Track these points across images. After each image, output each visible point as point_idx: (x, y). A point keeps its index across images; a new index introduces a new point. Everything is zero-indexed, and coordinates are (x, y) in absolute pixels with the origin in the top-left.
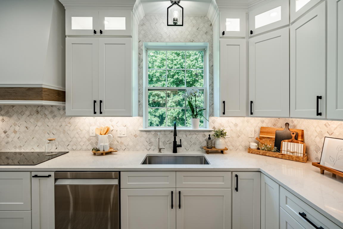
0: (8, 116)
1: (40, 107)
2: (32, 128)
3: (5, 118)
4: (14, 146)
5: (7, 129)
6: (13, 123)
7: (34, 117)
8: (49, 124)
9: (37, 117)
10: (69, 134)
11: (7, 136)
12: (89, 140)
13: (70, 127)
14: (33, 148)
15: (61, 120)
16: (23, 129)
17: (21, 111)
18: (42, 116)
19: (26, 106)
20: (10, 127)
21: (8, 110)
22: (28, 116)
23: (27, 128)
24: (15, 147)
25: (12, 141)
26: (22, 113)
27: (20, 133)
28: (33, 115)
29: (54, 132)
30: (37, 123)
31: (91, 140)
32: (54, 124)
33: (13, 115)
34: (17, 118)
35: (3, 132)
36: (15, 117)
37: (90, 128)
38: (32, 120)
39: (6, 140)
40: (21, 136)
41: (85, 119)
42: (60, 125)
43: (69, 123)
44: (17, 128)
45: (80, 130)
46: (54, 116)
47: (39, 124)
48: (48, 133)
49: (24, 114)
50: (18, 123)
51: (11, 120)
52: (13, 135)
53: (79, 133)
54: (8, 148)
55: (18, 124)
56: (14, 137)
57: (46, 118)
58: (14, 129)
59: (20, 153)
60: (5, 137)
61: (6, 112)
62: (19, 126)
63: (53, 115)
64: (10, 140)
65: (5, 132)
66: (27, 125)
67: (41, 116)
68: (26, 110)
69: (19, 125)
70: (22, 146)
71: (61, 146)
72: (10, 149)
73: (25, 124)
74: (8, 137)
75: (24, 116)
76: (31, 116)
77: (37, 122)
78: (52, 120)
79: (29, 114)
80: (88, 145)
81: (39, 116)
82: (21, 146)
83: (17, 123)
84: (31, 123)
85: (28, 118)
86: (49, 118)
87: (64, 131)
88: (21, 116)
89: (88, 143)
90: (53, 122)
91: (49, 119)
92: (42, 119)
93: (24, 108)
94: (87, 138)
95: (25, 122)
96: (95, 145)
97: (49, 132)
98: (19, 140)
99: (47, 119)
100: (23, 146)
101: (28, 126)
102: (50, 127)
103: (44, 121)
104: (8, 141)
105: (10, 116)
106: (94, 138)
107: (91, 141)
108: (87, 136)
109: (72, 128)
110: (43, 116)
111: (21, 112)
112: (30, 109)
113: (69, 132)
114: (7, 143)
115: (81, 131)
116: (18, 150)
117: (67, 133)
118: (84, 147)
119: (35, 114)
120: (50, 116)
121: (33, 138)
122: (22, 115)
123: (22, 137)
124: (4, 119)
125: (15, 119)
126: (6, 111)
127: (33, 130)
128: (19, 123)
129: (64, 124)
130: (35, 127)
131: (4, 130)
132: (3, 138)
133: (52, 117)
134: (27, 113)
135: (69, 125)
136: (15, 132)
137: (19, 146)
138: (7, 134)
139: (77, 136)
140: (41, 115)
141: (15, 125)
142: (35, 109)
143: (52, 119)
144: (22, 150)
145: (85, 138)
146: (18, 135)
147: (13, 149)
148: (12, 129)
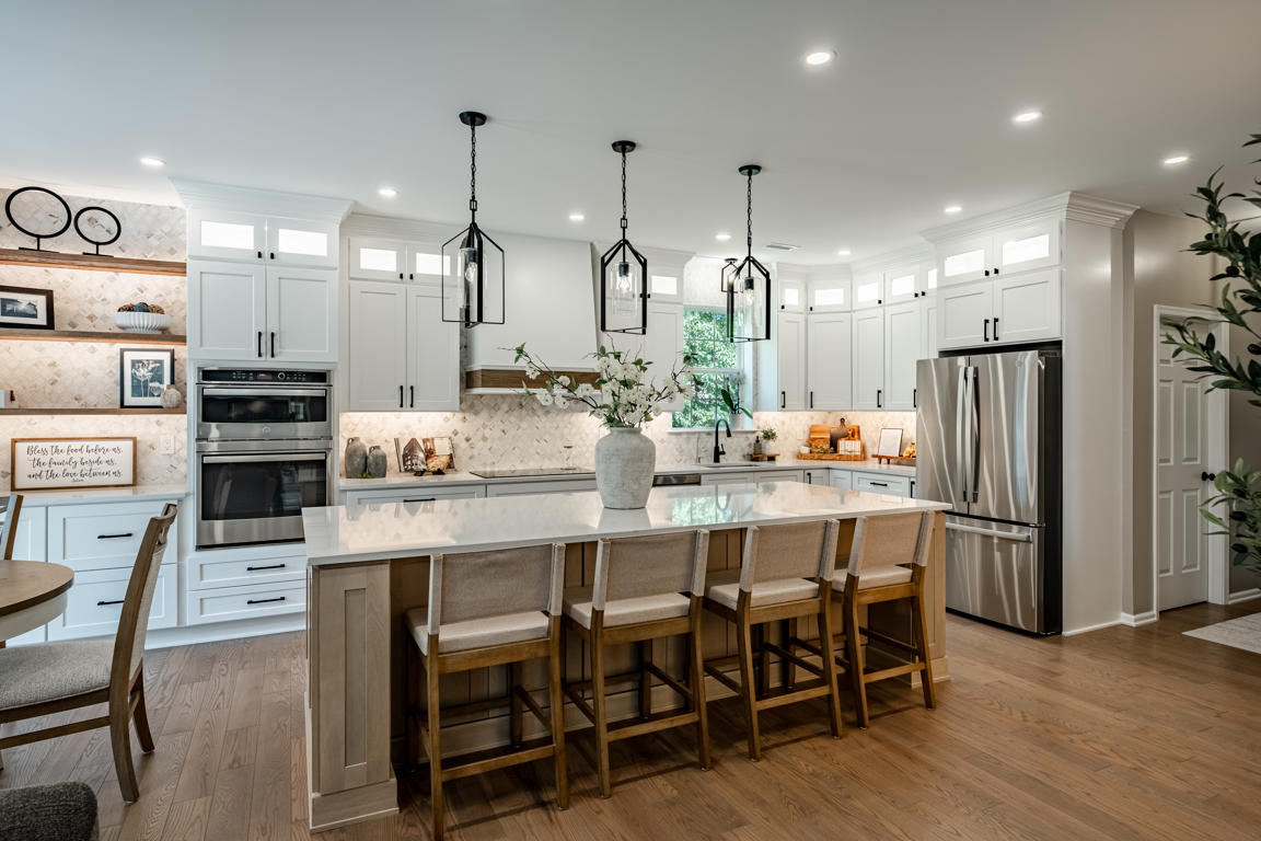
2: (512, 432)
3: (467, 415)
5: (471, 435)
6: (482, 423)
7: (516, 413)
8: (539, 425)
9: (520, 414)
10: (566, 438)
11: (471, 447)
14: (514, 465)
15: (558, 418)
16: (498, 432)
19: (502, 396)
20: (477, 431)
21: (472, 403)
22: (507, 412)
24: (485, 464)
26: (496, 408)
27: (492, 440)
29: (547, 437)
30: (519, 423)
32: (548, 425)
33: (482, 410)
34: (487, 415)
36: (484, 414)
38: (513, 419)
39: (469, 453)
42: (556, 426)
43: (570, 423)
44: (487, 433)
46: (548, 412)
47: (524, 425)
48: (537, 440)
49: (499, 409)
51: (478, 419)
52: (480, 444)
63: (545, 410)
64: (475, 452)
65: (468, 440)
68: (503, 403)
70: (495, 462)
75: (500, 413)
76: (510, 412)
78: (544, 419)
79: (508, 408)
81: (524, 412)
83: (487, 423)
85: (506, 415)
86: (538, 415)
88: (495, 412)
90: (545, 421)
91: (539, 419)
92: (527, 416)
93: (500, 399)
97: (538, 438)
98: (490, 452)
99: (535, 416)
100: (498, 461)
101: (506, 428)
102: (541, 430)
103: (531, 420)
105: (476, 413)
109: (574, 431)
112: (508, 400)
114: (471, 458)
129: (561, 426)
134: (505, 407)
136: (484, 439)
141: (484, 426)
142: (517, 400)
146: (488, 444)
148: (480, 434)
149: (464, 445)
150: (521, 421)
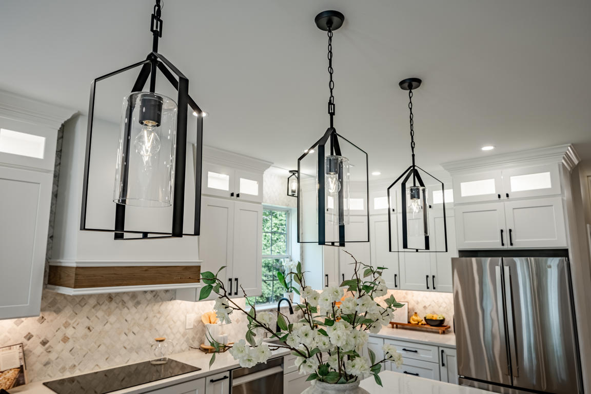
0: (55, 311)
2: (98, 327)
3: (47, 314)
4: (60, 367)
5: (49, 336)
6: (64, 322)
7: (104, 307)
8: (129, 318)
9: (109, 308)
10: (157, 330)
11: (48, 351)
12: (184, 335)
13: (160, 318)
14: (97, 365)
15: (148, 308)
16: (82, 330)
17: (80, 299)
18: (118, 304)
20: (57, 331)
21: (55, 298)
22: (94, 307)
23: (89, 328)
24: (63, 370)
25: (57, 359)
26: (82, 303)
27: (74, 339)
28: (102, 304)
29: (136, 329)
30: (107, 318)
31: (186, 335)
32: (137, 316)
33: (65, 307)
34: (72, 312)
35: (41, 343)
36: (68, 311)
37: (186, 316)
38: (100, 314)
39: (45, 359)
40: (77, 346)
41: (181, 303)
42: (146, 316)
43: (159, 312)
44: (70, 332)
45: (172, 322)
46: (138, 303)
47: (112, 319)
48: (125, 334)
49: (85, 304)
50: (73, 321)
51: (59, 318)
52: (60, 346)
53: (171, 327)
54: (48, 375)
55: (73, 323)
56: (62, 350)
57: (124, 308)
58: (65, 334)
59: (72, 380)
60: (42, 353)
61: (49, 304)
62: (74, 328)
63: (135, 301)
64: (53, 356)
65: (44, 343)
66: (91, 323)
67: (116, 305)
69: (74, 326)
70: (76, 364)
71: (145, 352)
72: (52, 375)
73: (87, 323)
74: (50, 352)
75: (86, 309)
76: (98, 307)
78: (133, 310)
79: (96, 302)
80: (183, 343)
81: (113, 305)
82: (75, 366)
83: (69, 321)
84: (99, 319)
85: (93, 310)
86: (129, 307)
87: (151, 326)
88: (80, 307)
89: (182, 340)
90: (136, 313)
91: (128, 309)
92: (117, 309)
94: (182, 333)
95: (88, 318)
96: (191, 341)
97: (127, 331)
98: (71, 354)
99: (126, 309)
100: (79, 364)
101: (92, 325)
102: (129, 322)
103: (121, 313)
104: (49, 359)
105: (58, 311)
106: (191, 331)
107: (186, 337)
108: (182, 330)
109: (162, 319)
110: (120, 304)
111: (80, 301)
113: (158, 327)
114: (47, 364)
115: (174, 322)
116: (67, 375)
117: (156, 329)
118: (178, 348)
119: (107, 302)
120: (130, 304)
121: (99, 346)
122: (82, 307)
123: (79, 347)
124: (45, 317)
125: (68, 315)
126: (49, 301)
127: (100, 332)
128: (75, 321)
129: (151, 315)
130: (105, 325)
132: (39, 356)
133: (134, 306)
135: (158, 316)
136: (65, 339)
137: (70, 365)
138: (47, 345)
139: (169, 331)
140: (116, 302)
141: (66, 325)
143: (134, 308)
144: (77, 373)
145: (180, 333)
146: (70, 345)
147: (59, 373)
148: (60, 335)
149: (39, 349)
150: (109, 316)
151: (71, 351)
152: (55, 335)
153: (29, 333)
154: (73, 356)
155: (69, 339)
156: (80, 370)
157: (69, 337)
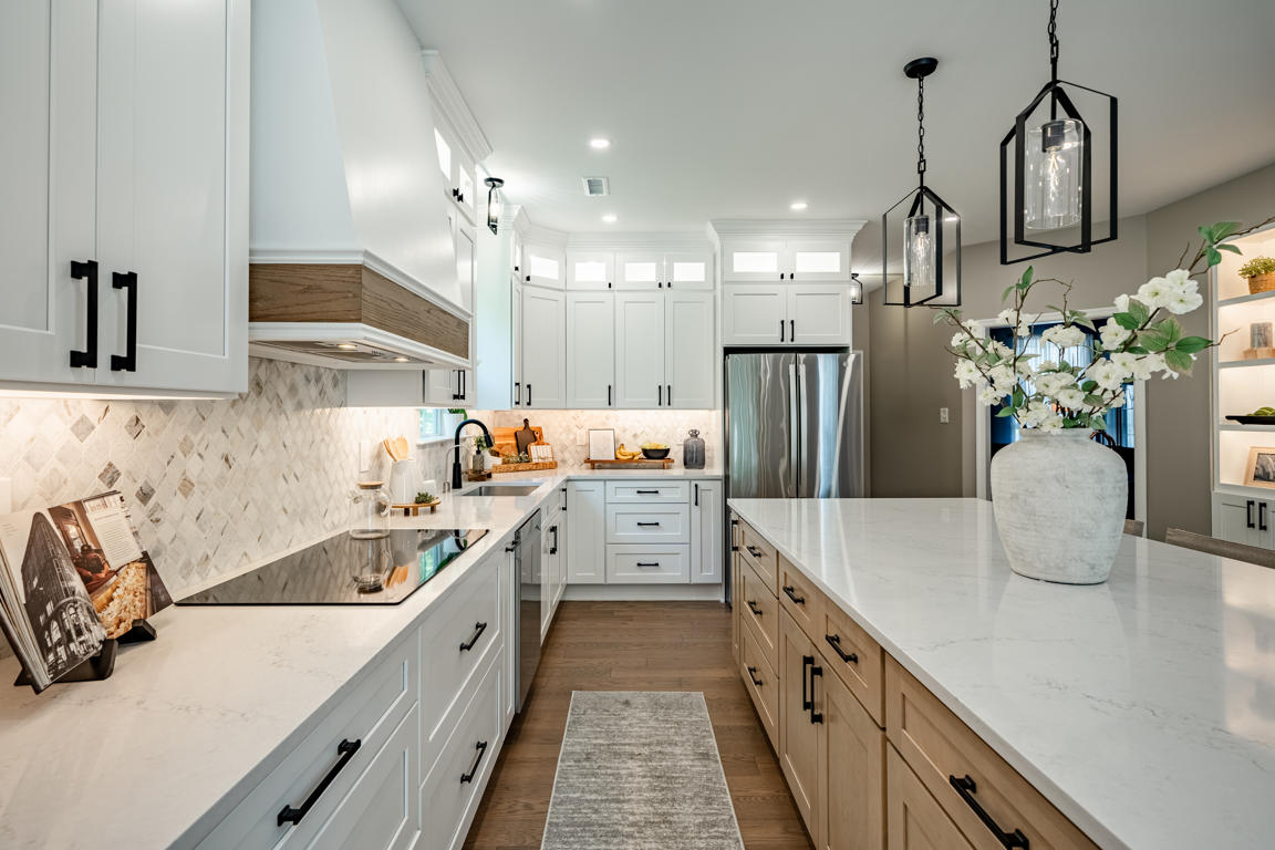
1: (263, 366)
4: (182, 561)
6: (179, 440)
7: (251, 407)
9: (258, 410)
18: (271, 402)
20: (169, 463)
22: (233, 404)
23: (227, 460)
25: (173, 539)
27: (203, 488)
28: (246, 399)
30: (257, 435)
34: (194, 412)
35: (138, 495)
40: (207, 507)
44: (193, 466)
47: (264, 439)
50: (198, 439)
52: (177, 504)
56: (182, 517)
57: (279, 413)
60: (144, 522)
62: (200, 456)
65: (144, 496)
66: (230, 447)
67: (268, 405)
69: (201, 451)
70: (210, 554)
74: (158, 519)
76: (241, 404)
77: (258, 431)
81: (264, 403)
82: (207, 558)
84: (243, 435)
95: (223, 431)
98: (200, 526)
100: (214, 554)
101: (231, 452)
104: (159, 539)
110: (275, 402)
119: (252, 395)
121: (245, 507)
123: (212, 510)
127: (247, 469)
128: (202, 438)
130: (252, 454)
131: (140, 483)
138: (151, 503)
140: (269, 399)
141: (187, 448)
146: (195, 503)
148: (174, 474)
151: (198, 518)
152: (165, 475)
153: (110, 465)
154: (204, 531)
155: (193, 485)
156: (216, 567)
157: (194, 481)
